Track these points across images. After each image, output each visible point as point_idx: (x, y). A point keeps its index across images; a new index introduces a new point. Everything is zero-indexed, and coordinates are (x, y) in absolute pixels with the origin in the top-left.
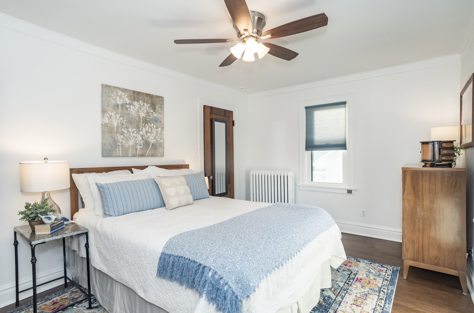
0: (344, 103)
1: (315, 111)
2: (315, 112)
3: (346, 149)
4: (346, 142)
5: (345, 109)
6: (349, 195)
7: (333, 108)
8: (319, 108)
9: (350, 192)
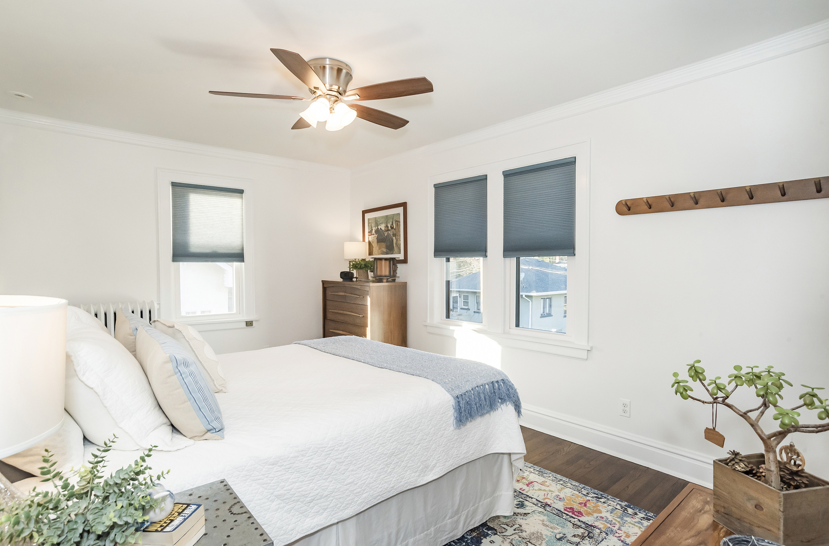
0: (241, 192)
1: (192, 194)
2: (191, 196)
3: (243, 261)
4: (243, 250)
5: (241, 200)
6: (249, 328)
7: (223, 195)
8: (199, 190)
9: (249, 324)
